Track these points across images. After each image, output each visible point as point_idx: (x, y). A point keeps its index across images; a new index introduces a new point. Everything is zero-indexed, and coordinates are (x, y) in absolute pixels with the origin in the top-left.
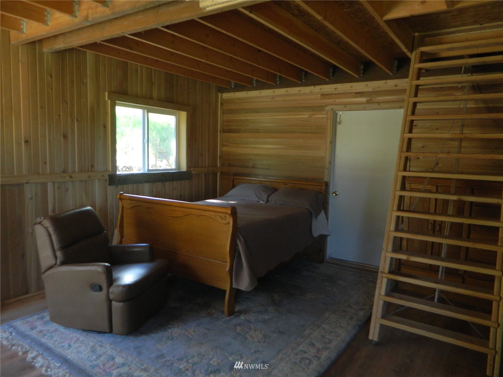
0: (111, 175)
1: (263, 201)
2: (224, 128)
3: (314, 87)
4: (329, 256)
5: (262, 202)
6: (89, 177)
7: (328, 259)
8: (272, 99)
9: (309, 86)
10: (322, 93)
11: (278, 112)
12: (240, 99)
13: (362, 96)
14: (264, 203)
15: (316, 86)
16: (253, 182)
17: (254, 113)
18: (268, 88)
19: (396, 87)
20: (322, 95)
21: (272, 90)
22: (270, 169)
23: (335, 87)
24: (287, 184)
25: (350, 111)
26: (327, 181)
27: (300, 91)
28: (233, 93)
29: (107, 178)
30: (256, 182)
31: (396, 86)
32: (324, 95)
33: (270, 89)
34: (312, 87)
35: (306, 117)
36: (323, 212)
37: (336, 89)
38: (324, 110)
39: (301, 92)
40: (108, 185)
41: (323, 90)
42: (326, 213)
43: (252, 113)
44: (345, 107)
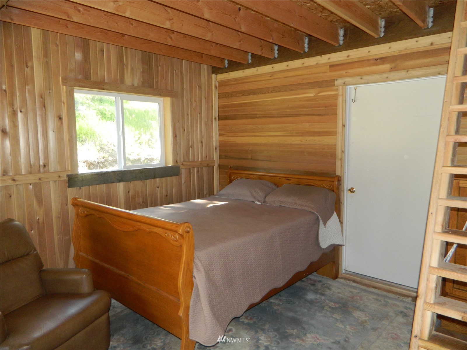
0: (71, 175)
1: (259, 201)
2: (220, 115)
3: (321, 57)
4: (345, 269)
5: (258, 203)
6: (40, 179)
7: (344, 273)
8: (271, 76)
9: (313, 56)
10: (331, 64)
11: (279, 92)
12: (235, 80)
13: (383, 64)
14: (260, 204)
15: (322, 56)
16: (252, 176)
17: (252, 95)
18: (266, 64)
19: (432, 46)
20: (331, 66)
21: (271, 66)
22: (271, 161)
23: (347, 55)
24: (290, 179)
25: (368, 83)
26: (339, 175)
27: (303, 64)
28: (228, 73)
29: (66, 178)
30: (255, 176)
31: (432, 44)
32: (333, 66)
33: (268, 65)
34: (318, 57)
35: (312, 95)
36: (335, 215)
37: (348, 56)
38: (334, 85)
39: (305, 65)
40: (67, 187)
41: (331, 60)
42: (339, 216)
43: (250, 95)
44: (361, 79)
